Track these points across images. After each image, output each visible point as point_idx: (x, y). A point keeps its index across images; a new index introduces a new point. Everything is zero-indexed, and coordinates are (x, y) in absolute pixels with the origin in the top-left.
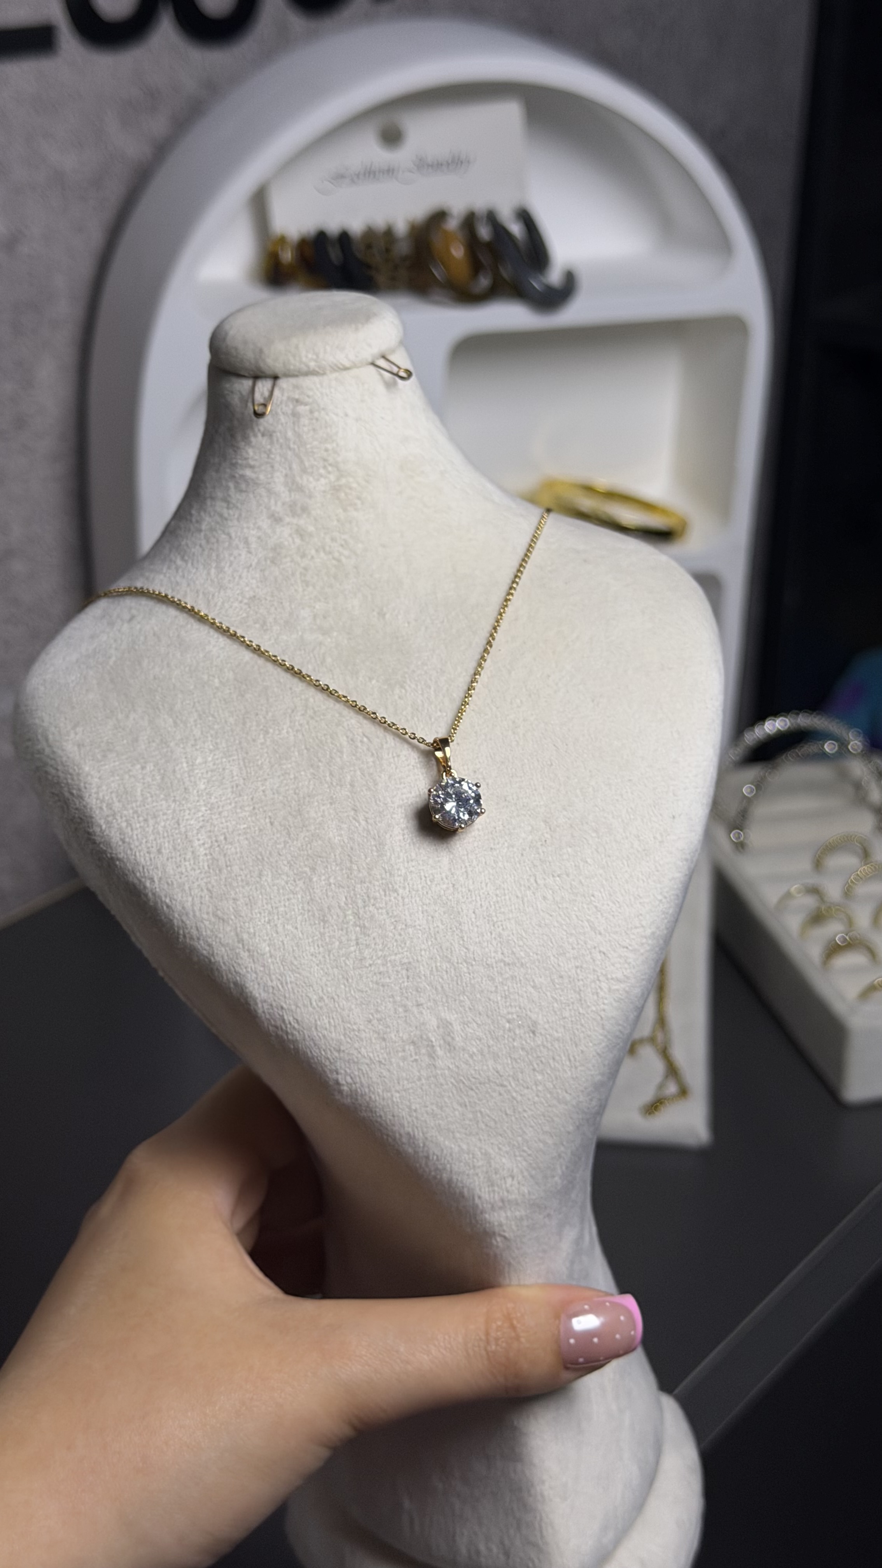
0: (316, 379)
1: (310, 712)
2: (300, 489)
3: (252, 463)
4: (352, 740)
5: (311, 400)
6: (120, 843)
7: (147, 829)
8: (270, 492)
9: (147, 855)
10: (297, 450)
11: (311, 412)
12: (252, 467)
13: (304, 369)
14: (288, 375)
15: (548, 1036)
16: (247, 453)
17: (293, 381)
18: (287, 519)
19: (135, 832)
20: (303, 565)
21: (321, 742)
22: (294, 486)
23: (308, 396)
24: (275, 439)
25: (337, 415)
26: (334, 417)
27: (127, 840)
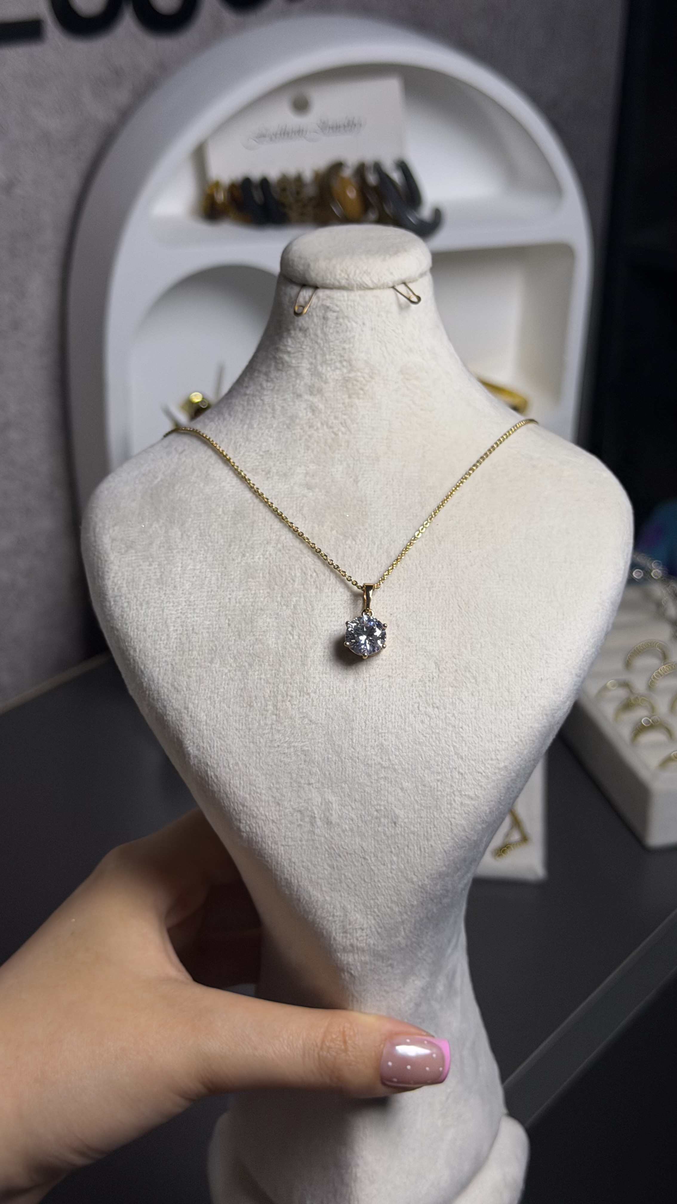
0: (345, 293)
1: (279, 546)
2: (319, 375)
3: (289, 349)
4: (305, 573)
5: (337, 309)
8: (298, 374)
10: (322, 345)
11: (337, 318)
12: (289, 353)
13: (337, 283)
14: (325, 287)
15: (406, 829)
16: (287, 342)
17: (328, 292)
18: (306, 397)
20: (309, 433)
21: (281, 570)
22: (315, 373)
23: (337, 306)
24: (308, 334)
25: (356, 323)
26: (354, 324)
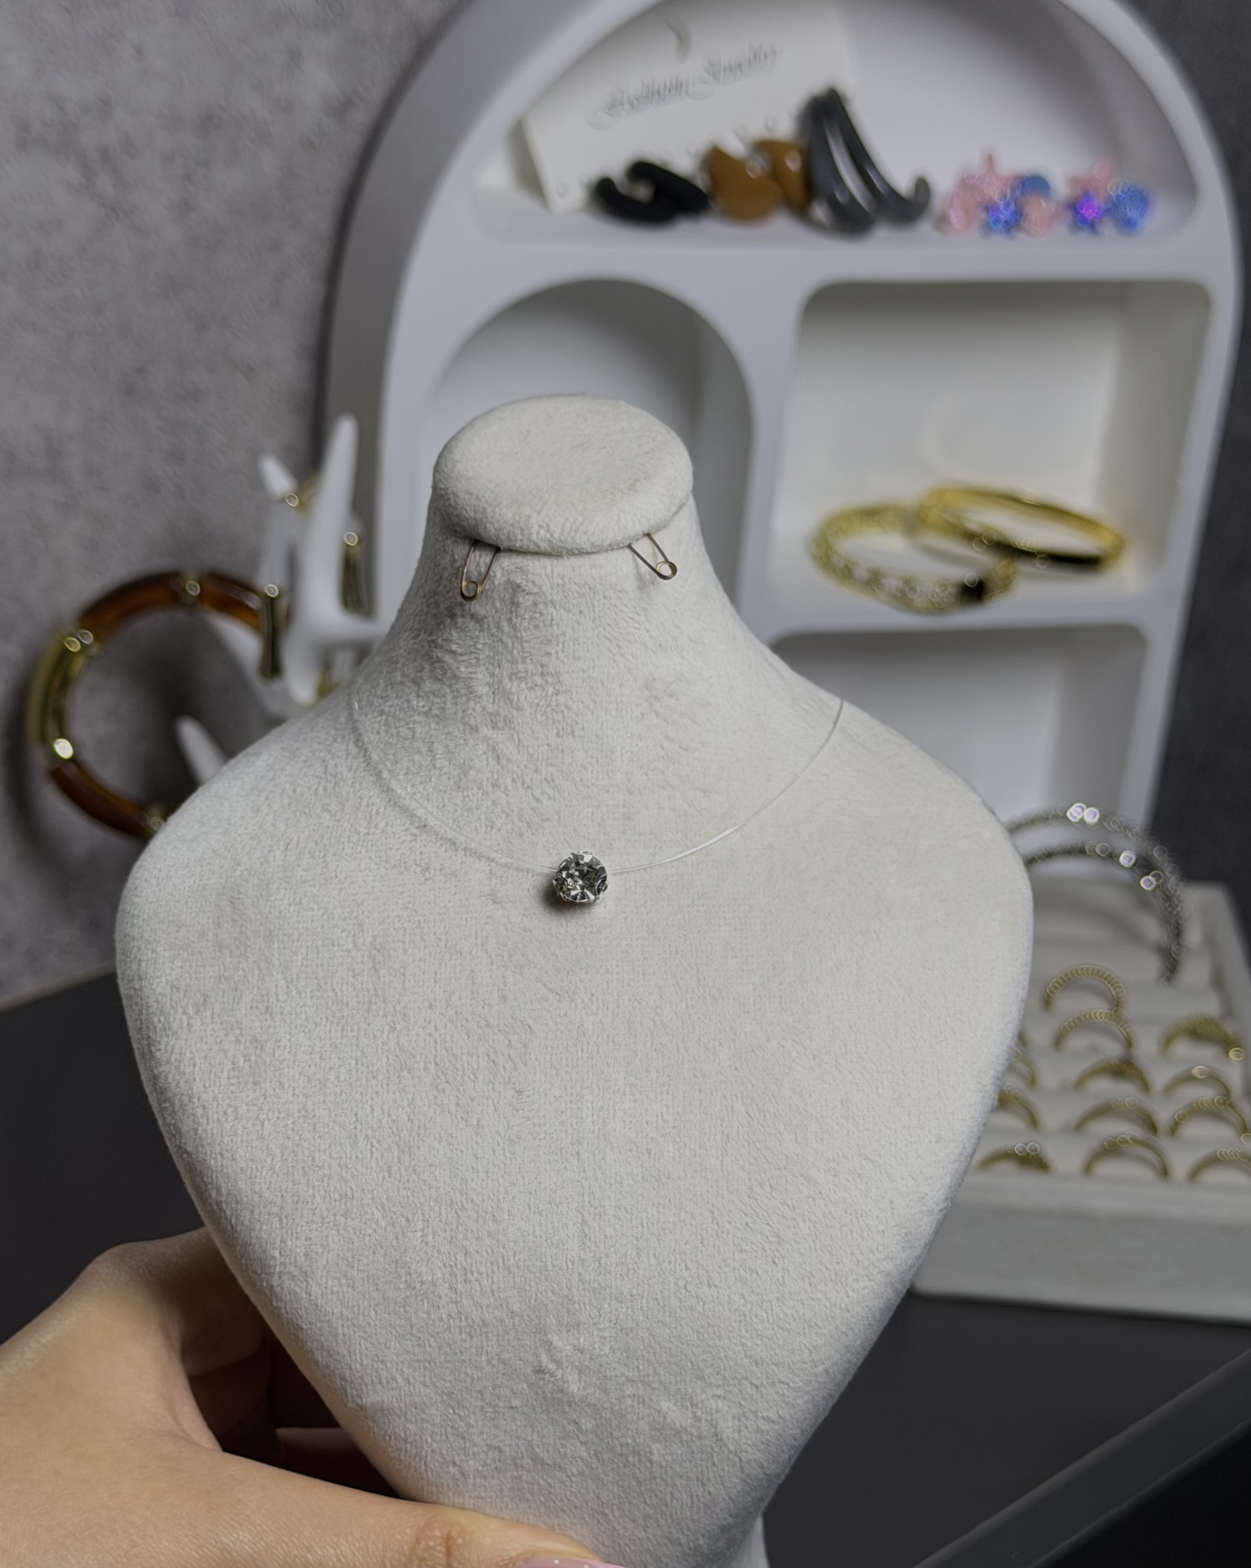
0: (547, 562)
1: (451, 1013)
2: (507, 697)
3: (454, 647)
5: (536, 590)
6: (192, 1133)
7: (225, 1124)
8: (470, 691)
9: (219, 1157)
10: (510, 645)
11: (535, 604)
12: (453, 653)
13: (532, 547)
14: (512, 551)
15: (668, 1469)
16: (451, 634)
17: (518, 560)
18: (486, 731)
19: (210, 1127)
20: (492, 796)
21: (455, 1056)
22: (500, 691)
23: (533, 582)
24: (485, 626)
25: (569, 611)
26: (564, 614)
27: (200, 1132)
